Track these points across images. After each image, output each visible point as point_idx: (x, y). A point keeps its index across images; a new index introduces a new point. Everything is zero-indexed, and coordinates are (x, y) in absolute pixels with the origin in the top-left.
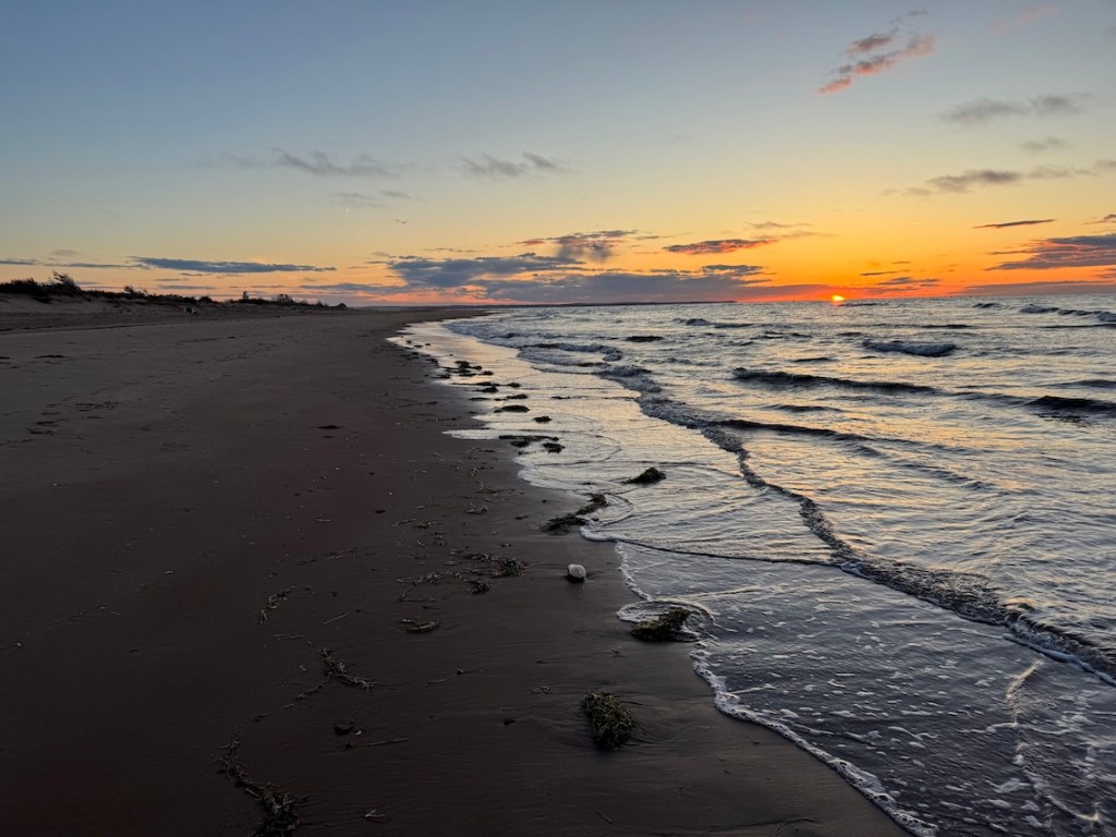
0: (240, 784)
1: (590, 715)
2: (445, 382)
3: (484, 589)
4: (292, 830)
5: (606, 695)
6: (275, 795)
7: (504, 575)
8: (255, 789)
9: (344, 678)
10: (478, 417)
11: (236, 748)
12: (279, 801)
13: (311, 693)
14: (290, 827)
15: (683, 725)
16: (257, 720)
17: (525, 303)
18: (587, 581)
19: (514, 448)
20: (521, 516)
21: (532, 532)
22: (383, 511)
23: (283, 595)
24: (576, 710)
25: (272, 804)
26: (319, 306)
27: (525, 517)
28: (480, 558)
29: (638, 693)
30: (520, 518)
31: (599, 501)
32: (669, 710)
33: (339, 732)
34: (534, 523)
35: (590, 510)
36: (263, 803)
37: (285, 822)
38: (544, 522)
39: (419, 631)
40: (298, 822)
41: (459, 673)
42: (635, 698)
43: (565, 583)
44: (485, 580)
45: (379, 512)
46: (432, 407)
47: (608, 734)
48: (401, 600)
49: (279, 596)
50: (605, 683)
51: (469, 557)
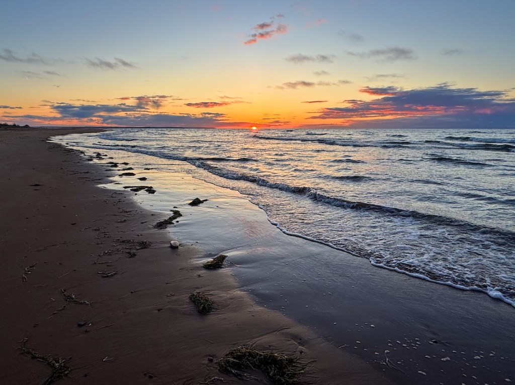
0: (34, 357)
1: (194, 302)
2: (91, 162)
3: (134, 255)
4: (68, 373)
5: (199, 293)
6: (54, 359)
7: (142, 248)
8: (43, 358)
9: (76, 301)
10: (111, 178)
11: (26, 341)
12: (58, 362)
13: (61, 310)
14: (66, 372)
15: (232, 300)
16: (35, 327)
17: (122, 126)
18: (180, 247)
19: (132, 192)
20: (143, 222)
21: (150, 229)
22: (75, 224)
23: (33, 267)
24: (188, 301)
25: (54, 364)
26: (15, 125)
27: (145, 222)
28: (128, 242)
29: (212, 290)
30: (142, 223)
31: (177, 214)
32: (225, 295)
33: (80, 326)
34: (150, 225)
35: (174, 218)
36: (49, 364)
37: (63, 371)
38: (155, 224)
39: (108, 276)
40: (70, 370)
41: (132, 292)
42: (211, 293)
43: (170, 249)
44: (133, 251)
45: (73, 224)
46: (87, 174)
47: (204, 308)
48: (95, 263)
49: (30, 267)
50: (197, 288)
51: (123, 242)
